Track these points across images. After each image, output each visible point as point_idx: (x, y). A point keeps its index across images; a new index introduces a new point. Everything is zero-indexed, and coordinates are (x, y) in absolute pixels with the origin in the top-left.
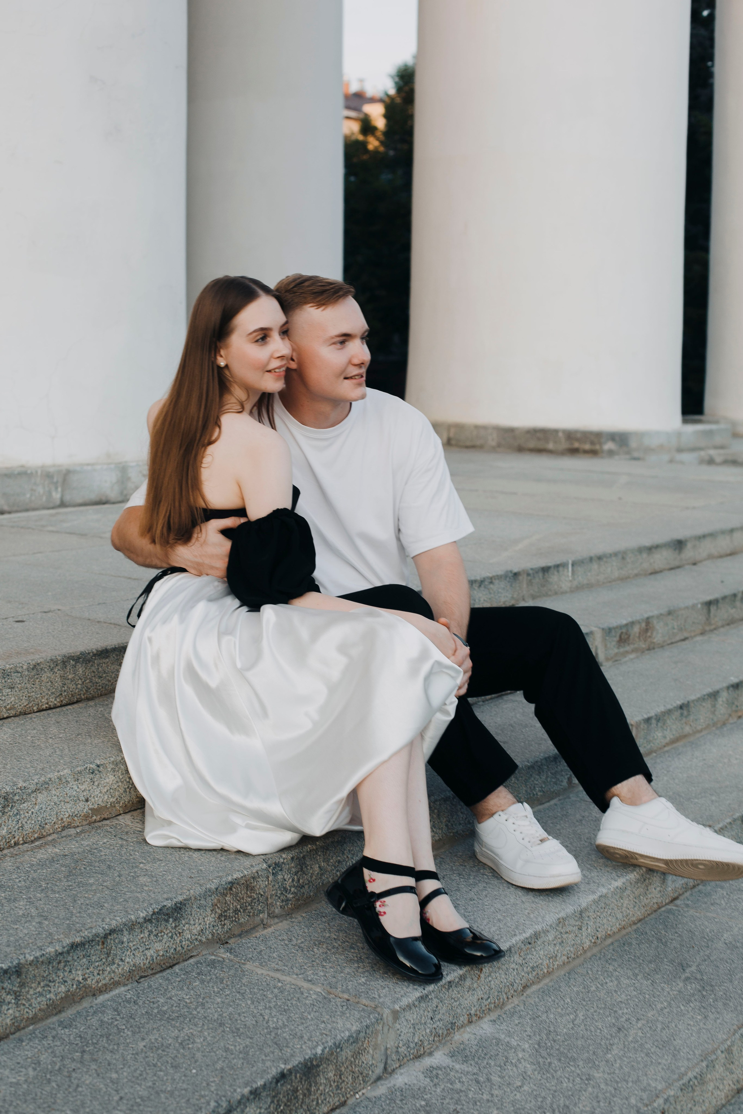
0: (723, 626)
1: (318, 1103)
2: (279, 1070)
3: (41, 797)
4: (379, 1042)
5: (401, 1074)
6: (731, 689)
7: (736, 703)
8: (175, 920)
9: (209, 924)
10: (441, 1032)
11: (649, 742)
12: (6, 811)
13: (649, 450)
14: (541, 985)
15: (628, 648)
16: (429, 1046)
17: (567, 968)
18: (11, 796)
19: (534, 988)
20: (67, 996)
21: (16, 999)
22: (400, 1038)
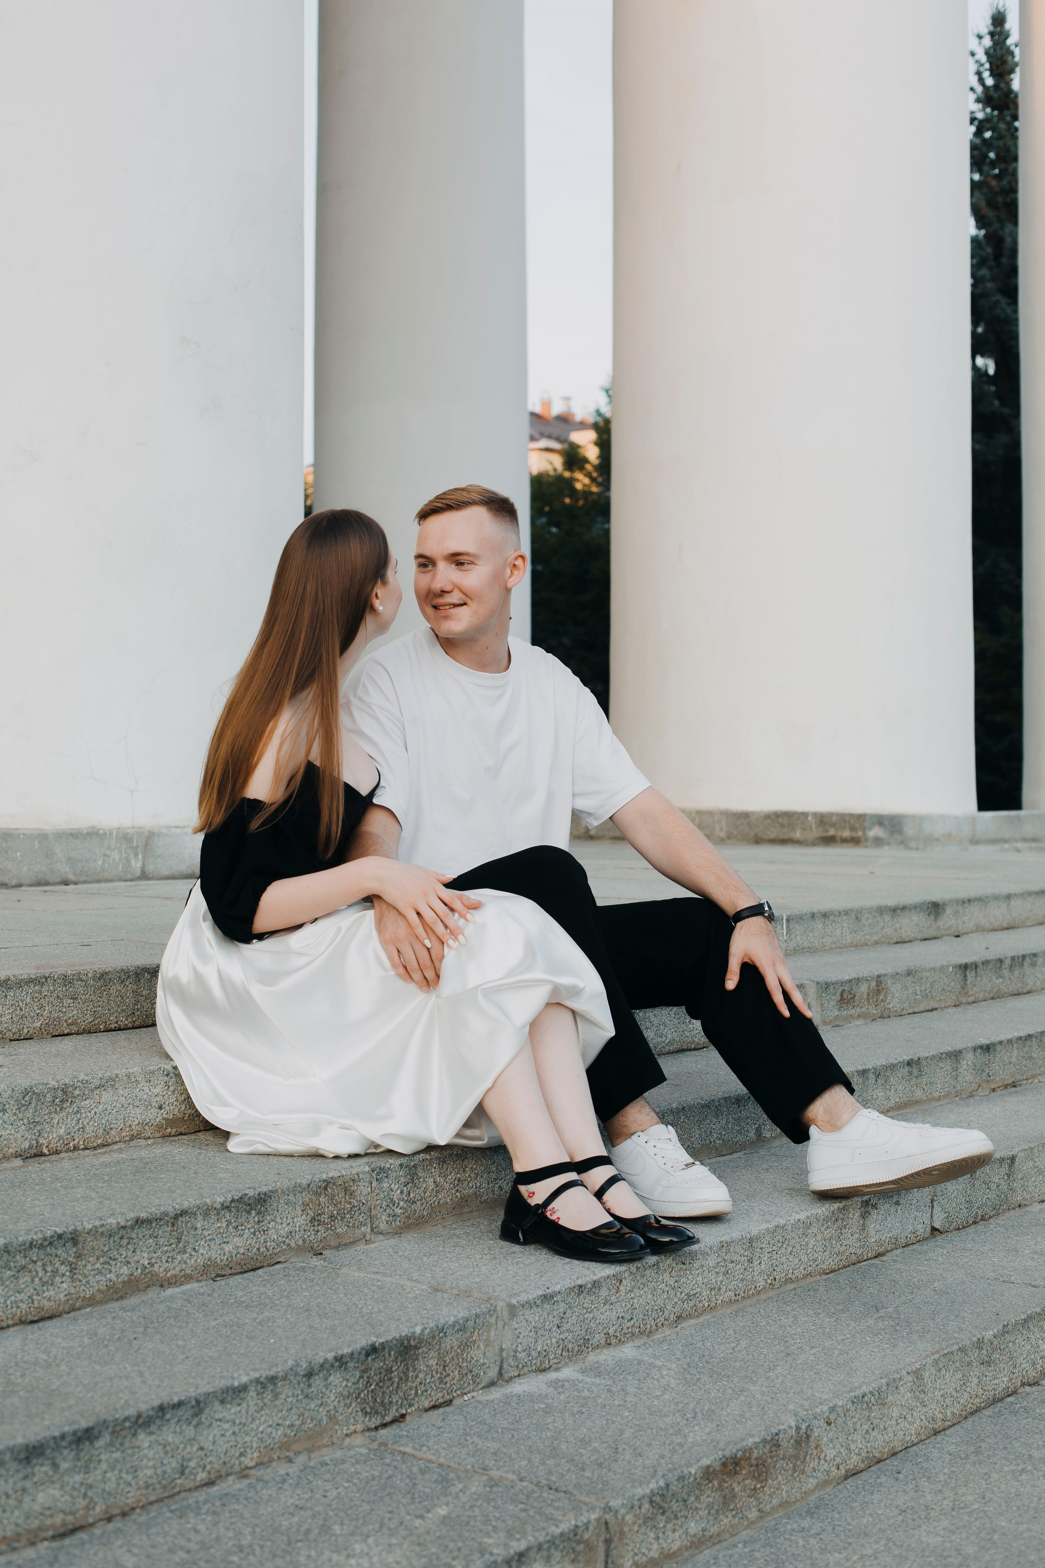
0: (986, 1000)
1: (416, 1393)
2: (370, 1343)
3: (106, 1096)
4: (492, 1338)
5: (521, 1384)
6: (979, 1050)
7: (988, 1070)
8: (259, 1213)
9: (300, 1227)
10: (570, 1346)
12: (64, 1106)
13: (929, 841)
14: (700, 1320)
15: (852, 1012)
16: (555, 1361)
17: (735, 1307)
18: (71, 1089)
19: (692, 1322)
20: (129, 1281)
21: (71, 1271)
22: (519, 1341)
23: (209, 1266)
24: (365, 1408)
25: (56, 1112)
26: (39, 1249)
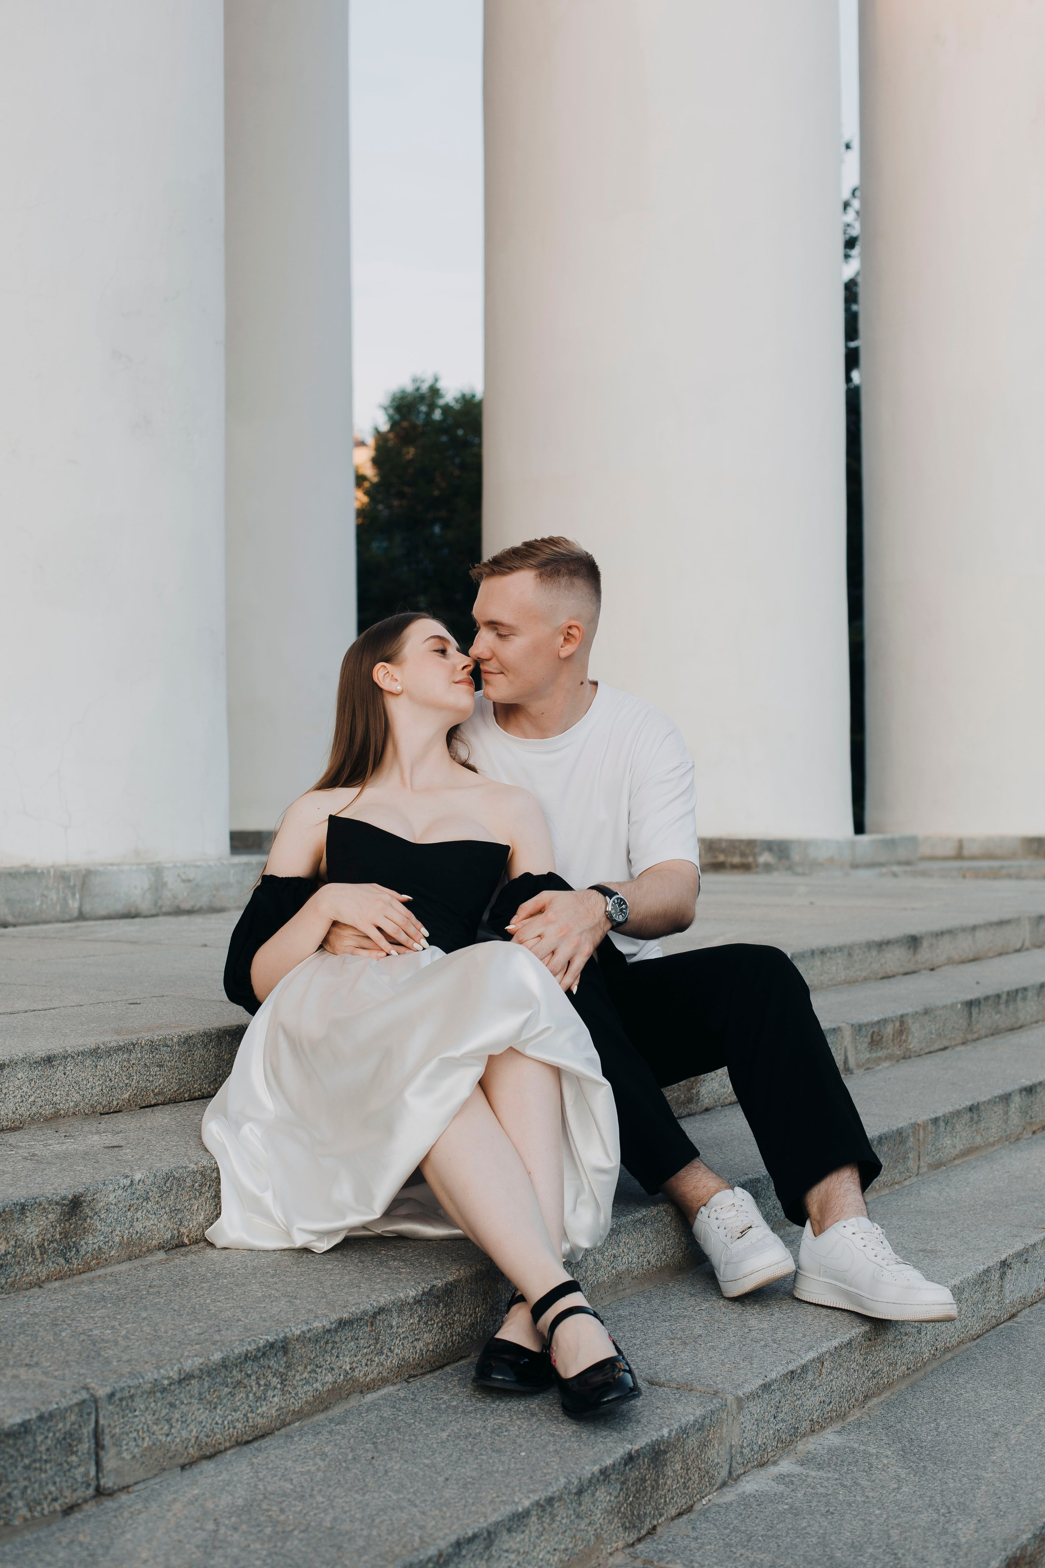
0: (986, 1036)
1: (665, 1501)
2: (627, 1451)
4: (724, 1435)
5: (748, 1482)
6: (1024, 1093)
7: (1030, 1113)
8: (445, 1306)
9: (481, 1317)
10: (784, 1437)
11: (938, 1150)
13: (815, 865)
14: (883, 1397)
15: (880, 1054)
16: (772, 1454)
17: (908, 1381)
18: (209, 1171)
19: (875, 1401)
20: (333, 1389)
21: (282, 1383)
22: (745, 1435)
23: (403, 1366)
24: (625, 1522)
25: (195, 1198)
26: (253, 1361)
